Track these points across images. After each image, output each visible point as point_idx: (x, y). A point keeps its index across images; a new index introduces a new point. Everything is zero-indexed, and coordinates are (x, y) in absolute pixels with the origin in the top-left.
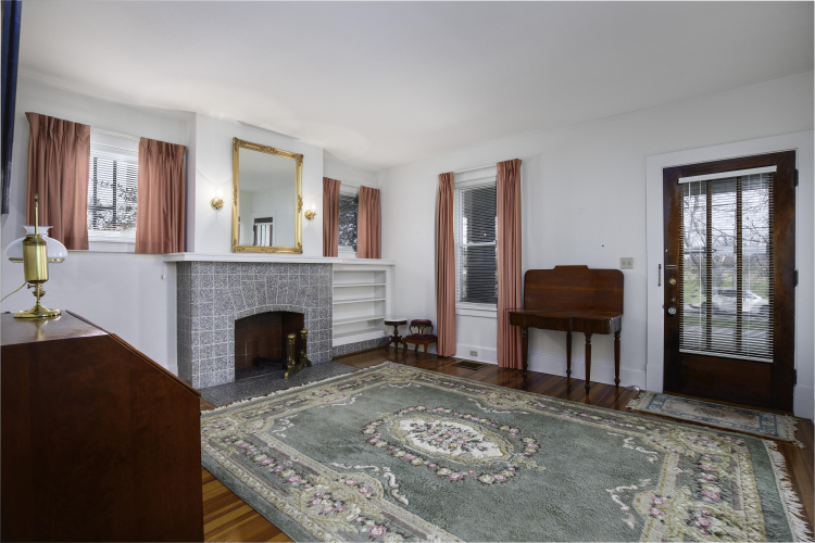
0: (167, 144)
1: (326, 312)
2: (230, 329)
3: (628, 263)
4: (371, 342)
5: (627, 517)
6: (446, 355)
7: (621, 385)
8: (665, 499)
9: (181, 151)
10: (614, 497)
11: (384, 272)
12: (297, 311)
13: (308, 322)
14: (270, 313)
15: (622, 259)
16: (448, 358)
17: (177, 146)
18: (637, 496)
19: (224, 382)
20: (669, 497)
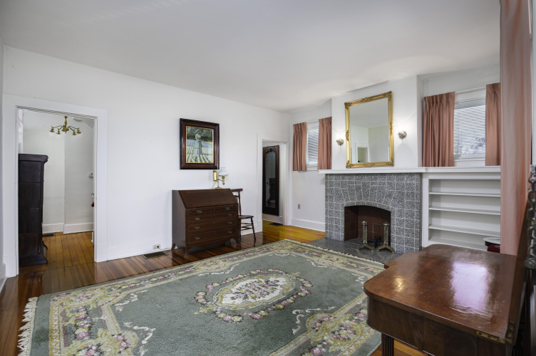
1: (412, 214)
2: (342, 211)
5: (131, 325)
8: (121, 350)
10: (147, 329)
12: (385, 208)
13: (395, 219)
18: (137, 338)
19: (339, 239)
20: (120, 352)
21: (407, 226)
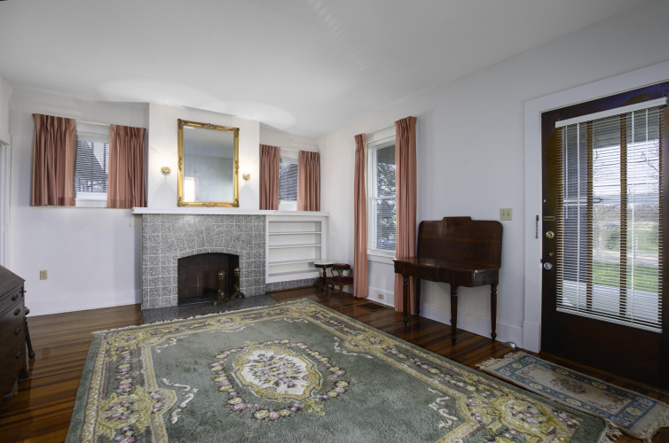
0: (131, 128)
1: (260, 254)
2: (174, 265)
3: (507, 214)
4: (305, 281)
6: (359, 297)
7: (496, 339)
9: (142, 132)
11: (320, 222)
12: (232, 253)
13: (243, 262)
14: (209, 254)
15: (501, 210)
16: (362, 299)
17: (138, 129)
19: (168, 305)
21: (255, 267)
